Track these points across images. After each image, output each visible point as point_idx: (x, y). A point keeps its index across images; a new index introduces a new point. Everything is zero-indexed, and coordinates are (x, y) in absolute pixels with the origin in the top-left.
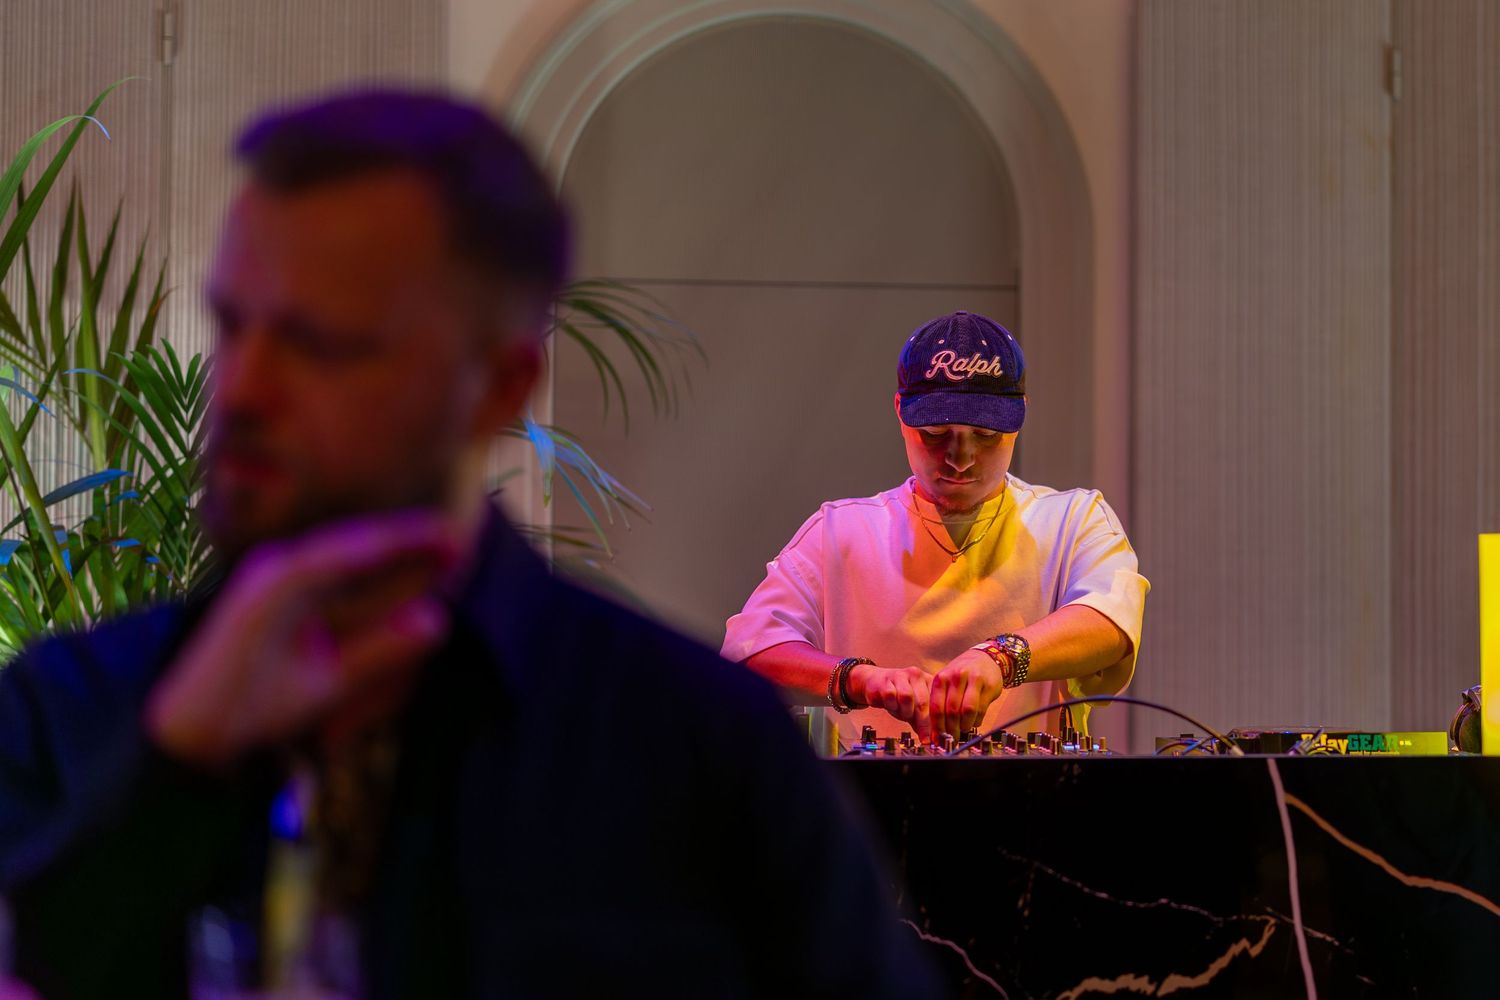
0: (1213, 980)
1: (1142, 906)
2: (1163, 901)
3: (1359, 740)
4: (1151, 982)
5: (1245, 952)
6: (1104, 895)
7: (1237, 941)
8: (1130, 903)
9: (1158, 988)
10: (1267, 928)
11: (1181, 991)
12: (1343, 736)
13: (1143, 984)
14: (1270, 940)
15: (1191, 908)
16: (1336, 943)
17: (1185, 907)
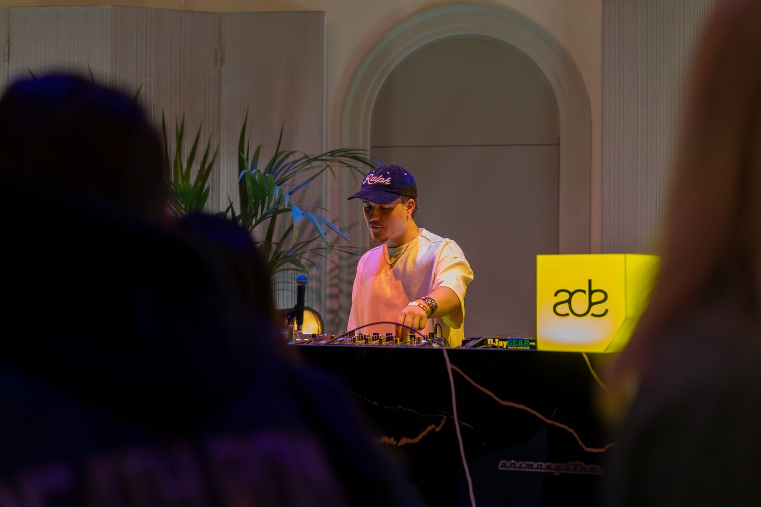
0: (420, 440)
1: (392, 408)
2: (400, 407)
3: (512, 342)
4: (395, 440)
5: (434, 429)
6: (376, 403)
7: (430, 425)
8: (386, 407)
9: (397, 443)
10: (443, 419)
11: (407, 444)
12: (505, 340)
13: (392, 441)
14: (444, 425)
15: (411, 410)
16: (472, 428)
17: (409, 410)
